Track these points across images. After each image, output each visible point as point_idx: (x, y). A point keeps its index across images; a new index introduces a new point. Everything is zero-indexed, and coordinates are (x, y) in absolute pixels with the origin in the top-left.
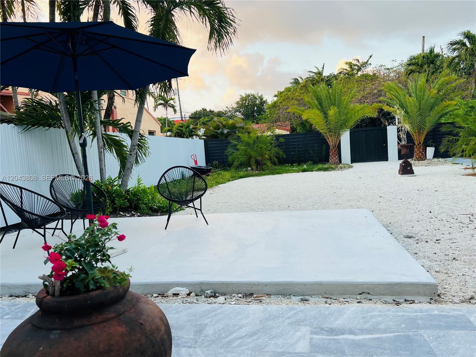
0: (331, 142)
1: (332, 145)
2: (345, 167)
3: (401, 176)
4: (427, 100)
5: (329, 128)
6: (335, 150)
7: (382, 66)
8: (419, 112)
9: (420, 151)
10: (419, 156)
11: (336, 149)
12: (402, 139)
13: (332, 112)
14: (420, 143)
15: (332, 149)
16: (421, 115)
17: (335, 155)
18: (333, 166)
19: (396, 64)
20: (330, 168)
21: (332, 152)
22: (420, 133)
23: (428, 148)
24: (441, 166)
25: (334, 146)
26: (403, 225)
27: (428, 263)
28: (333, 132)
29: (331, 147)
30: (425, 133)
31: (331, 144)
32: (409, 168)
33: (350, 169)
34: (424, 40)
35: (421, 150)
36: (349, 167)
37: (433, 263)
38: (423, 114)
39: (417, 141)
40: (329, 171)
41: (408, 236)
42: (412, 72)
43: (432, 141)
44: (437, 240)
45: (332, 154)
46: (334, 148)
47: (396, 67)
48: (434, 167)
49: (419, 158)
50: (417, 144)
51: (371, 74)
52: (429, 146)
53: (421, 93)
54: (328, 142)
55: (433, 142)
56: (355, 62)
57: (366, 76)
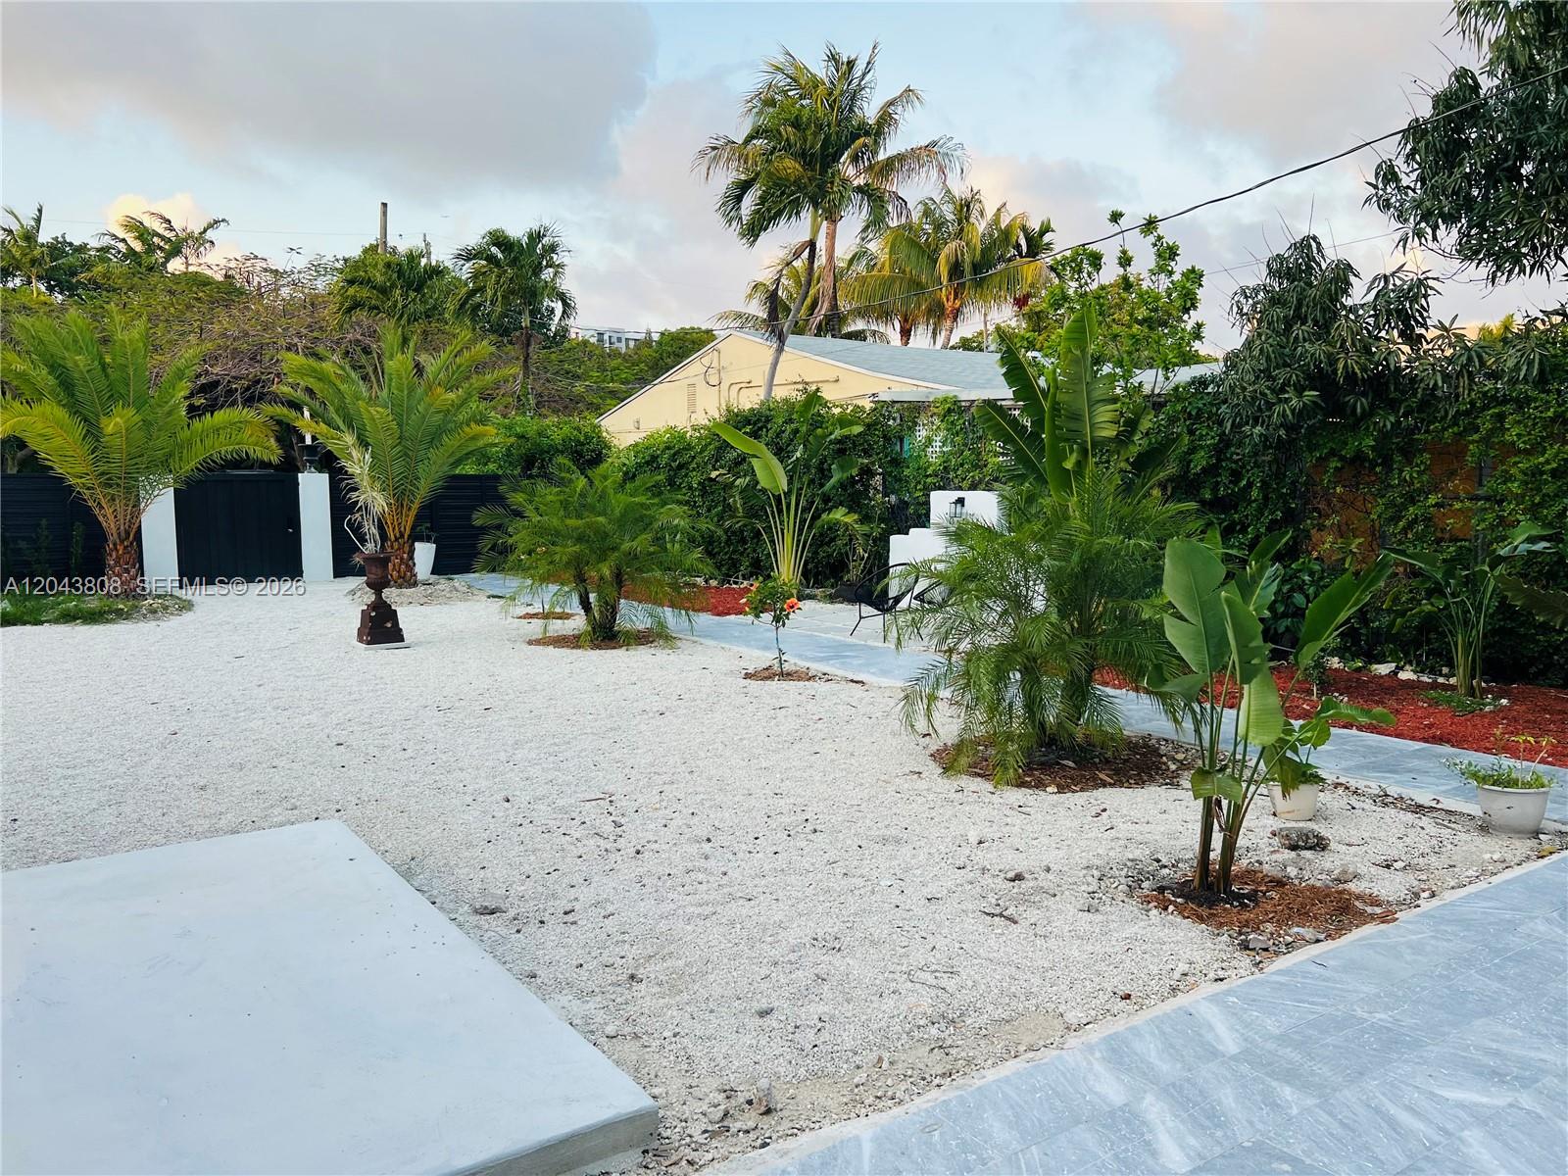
0: (110, 520)
1: (114, 531)
2: (166, 608)
3: (366, 649)
4: (424, 417)
5: (103, 474)
6: (125, 548)
7: (256, 257)
8: (399, 448)
9: (402, 559)
10: (399, 572)
11: (132, 543)
12: (368, 537)
13: (116, 423)
14: (402, 536)
15: (115, 545)
16: (406, 454)
17: (127, 564)
18: (121, 606)
19: (300, 263)
20: (110, 612)
21: (114, 554)
22: (402, 505)
23: (416, 544)
24: (462, 605)
25: (123, 535)
26: (452, 863)
27: (578, 1008)
28: (118, 485)
29: (113, 537)
30: (415, 507)
31: (112, 526)
32: (389, 625)
33: (188, 616)
34: (385, 213)
35: (405, 556)
36: (181, 609)
37: (588, 1002)
38: (410, 453)
39: (394, 529)
40: (108, 621)
41: (486, 908)
42: (356, 305)
43: (429, 525)
44: (566, 913)
45: (117, 562)
46: (122, 542)
47: (299, 272)
48: (445, 608)
49: (399, 577)
50: (393, 538)
51: (219, 277)
52: (421, 539)
53: (402, 391)
54: (101, 519)
55: (431, 529)
56: (157, 226)
57: (200, 281)
